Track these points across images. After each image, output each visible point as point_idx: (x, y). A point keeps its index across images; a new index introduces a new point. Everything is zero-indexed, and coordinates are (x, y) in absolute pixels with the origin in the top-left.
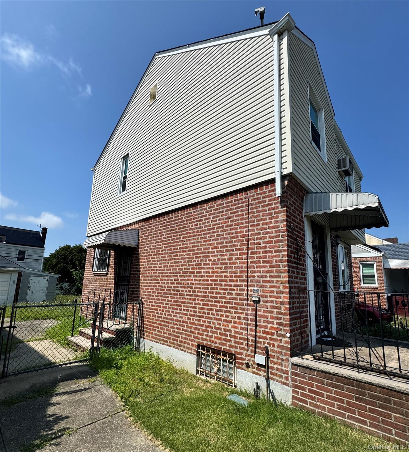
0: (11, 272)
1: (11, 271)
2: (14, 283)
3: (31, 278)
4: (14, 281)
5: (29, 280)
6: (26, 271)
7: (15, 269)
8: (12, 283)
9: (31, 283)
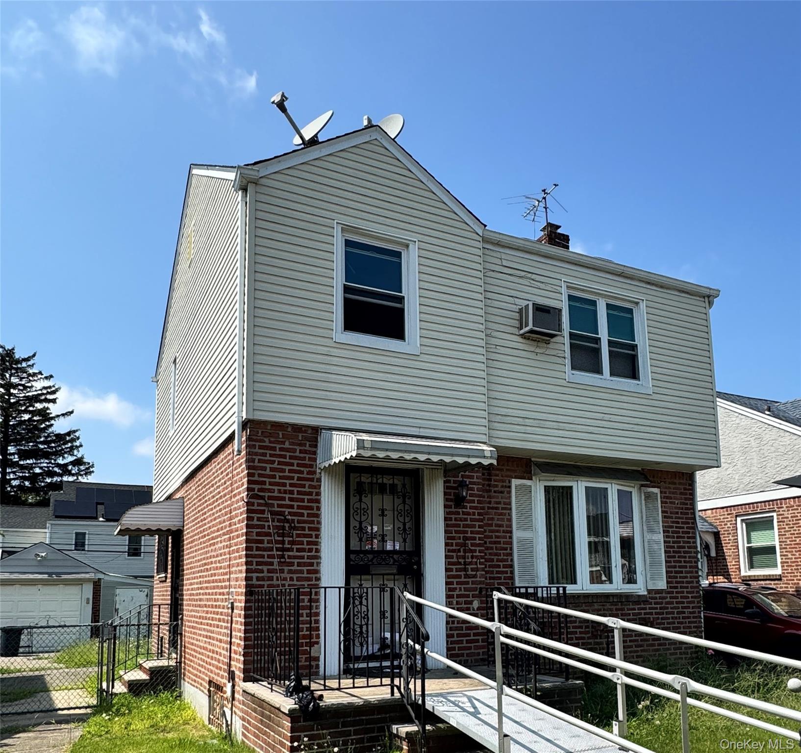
0: (80, 582)
1: (80, 580)
2: (88, 603)
3: (118, 591)
4: (88, 599)
5: (115, 595)
6: (107, 578)
7: (87, 576)
8: (84, 603)
9: (118, 602)
